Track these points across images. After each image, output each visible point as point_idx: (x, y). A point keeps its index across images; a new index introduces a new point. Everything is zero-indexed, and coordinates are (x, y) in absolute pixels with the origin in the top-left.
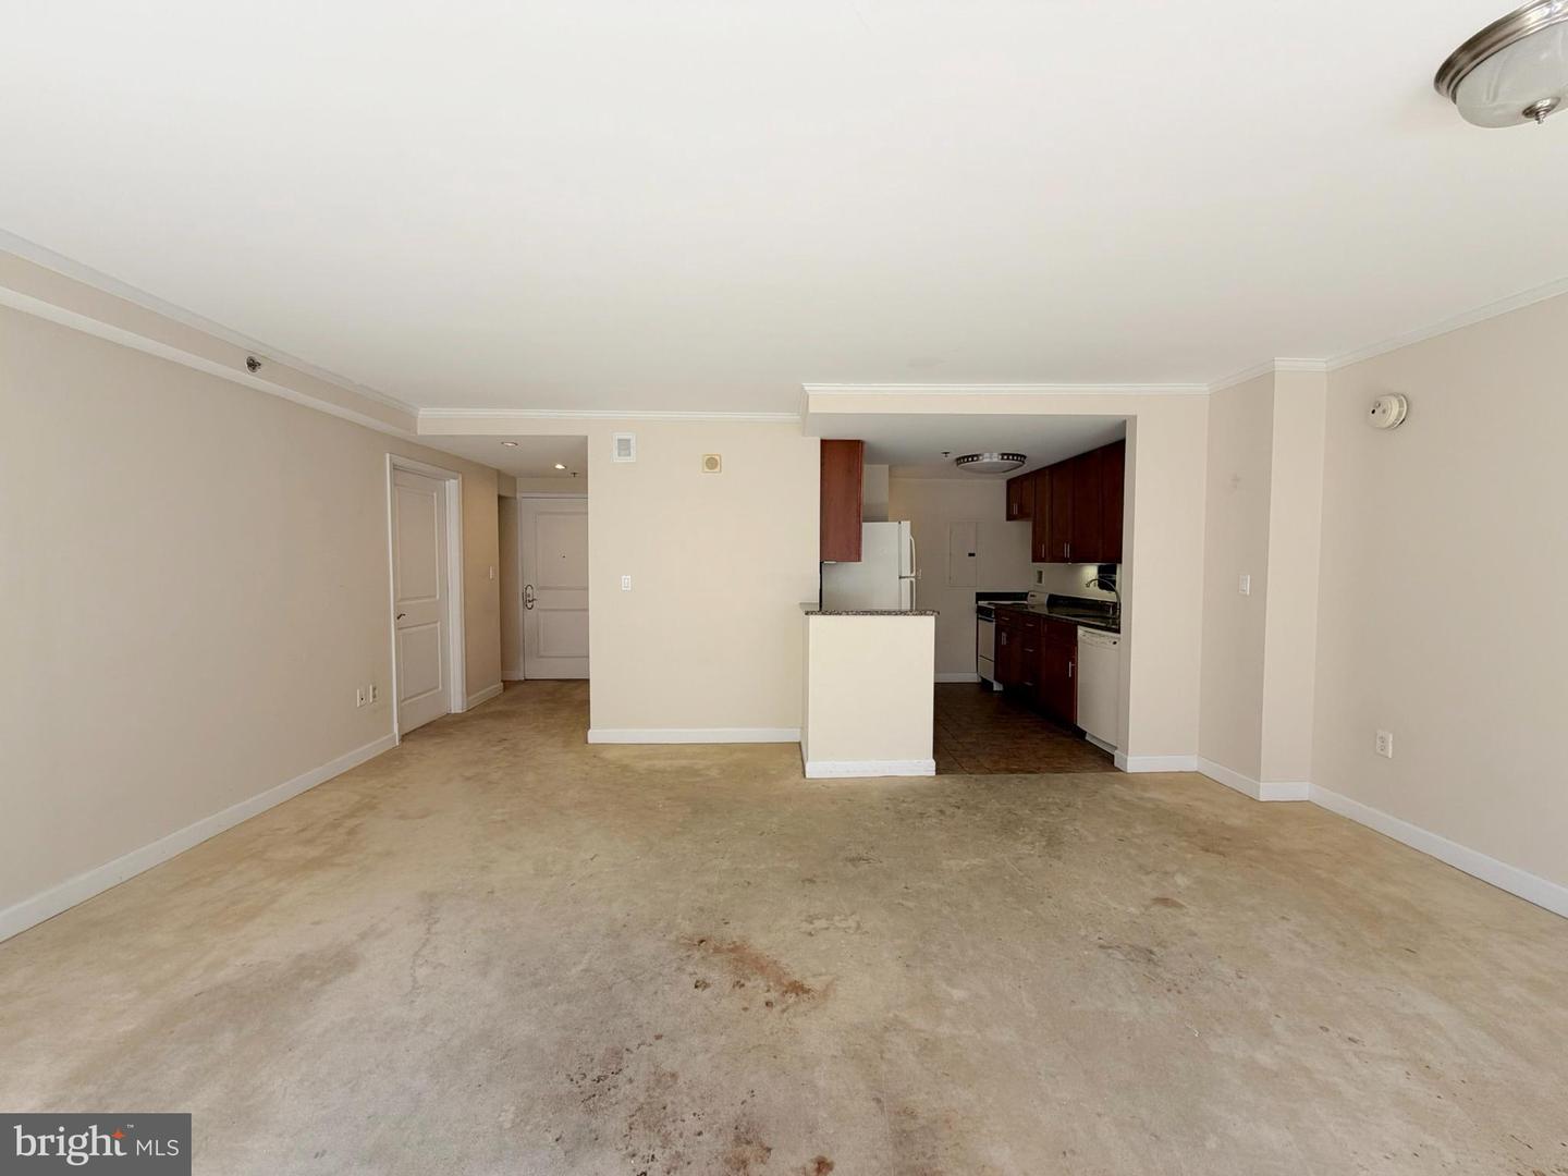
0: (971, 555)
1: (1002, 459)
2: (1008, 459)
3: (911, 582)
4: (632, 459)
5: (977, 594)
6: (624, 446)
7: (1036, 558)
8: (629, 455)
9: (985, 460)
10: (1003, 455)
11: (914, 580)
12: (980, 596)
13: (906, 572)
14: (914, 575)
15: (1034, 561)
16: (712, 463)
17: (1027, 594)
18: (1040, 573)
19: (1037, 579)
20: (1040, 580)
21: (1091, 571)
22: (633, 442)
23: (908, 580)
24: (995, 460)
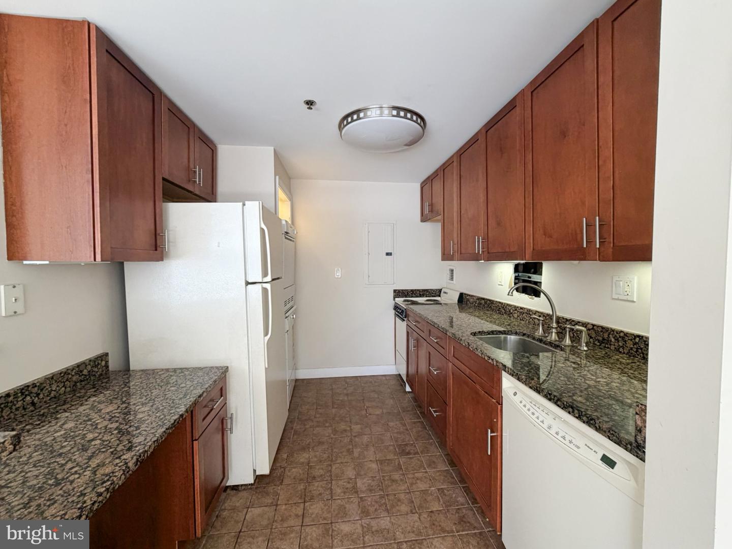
0: (388, 254)
3: (265, 290)
5: (395, 291)
7: (446, 256)
11: (268, 286)
12: (398, 293)
13: (256, 274)
15: (443, 259)
17: (440, 291)
18: (452, 271)
19: (449, 276)
20: (452, 279)
23: (258, 287)
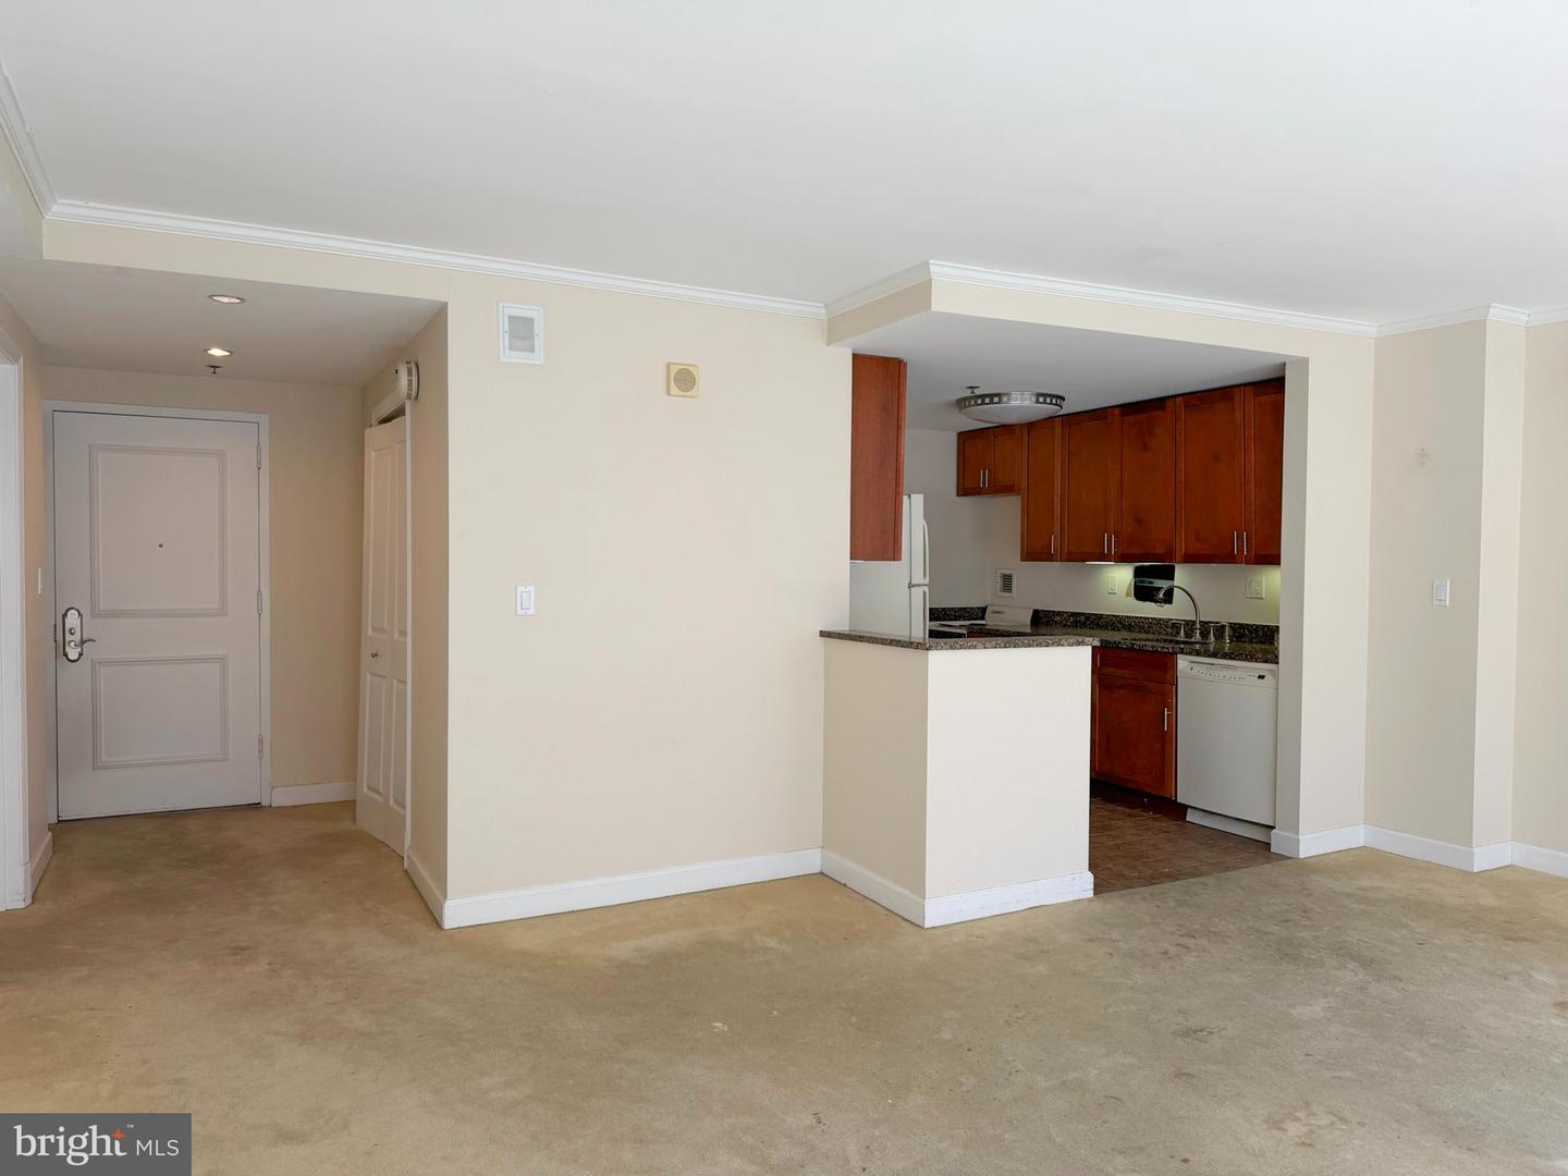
1: (1037, 402)
2: (1045, 402)
3: (924, 593)
4: (538, 358)
6: (522, 332)
7: (1030, 554)
8: (532, 350)
9: (1013, 403)
10: (1039, 395)
11: (926, 589)
13: (918, 578)
14: (927, 581)
15: (1024, 559)
16: (684, 380)
18: (1007, 577)
19: (1000, 587)
20: (1007, 588)
21: (1121, 576)
22: (538, 328)
23: (921, 590)
24: (1027, 403)
